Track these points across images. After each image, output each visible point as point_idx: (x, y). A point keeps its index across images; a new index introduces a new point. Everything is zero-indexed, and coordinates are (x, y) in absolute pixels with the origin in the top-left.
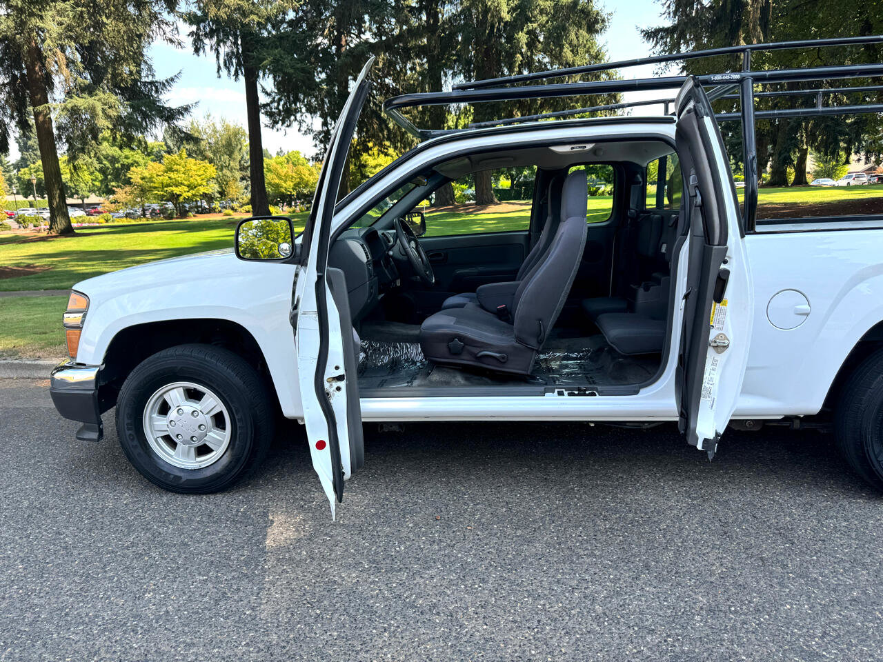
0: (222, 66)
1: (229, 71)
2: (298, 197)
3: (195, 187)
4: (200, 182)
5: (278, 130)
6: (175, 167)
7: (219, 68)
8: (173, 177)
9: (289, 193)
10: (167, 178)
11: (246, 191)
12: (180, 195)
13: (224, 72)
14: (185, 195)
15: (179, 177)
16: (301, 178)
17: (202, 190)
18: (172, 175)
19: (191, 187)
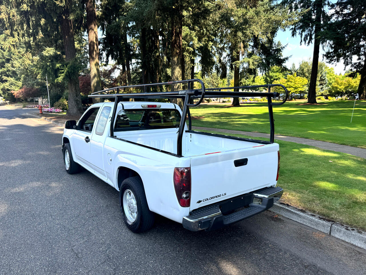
0: (303, 40)
1: (305, 42)
2: (346, 93)
3: (297, 88)
4: (299, 86)
5: (332, 64)
6: (290, 80)
7: (301, 41)
8: (289, 84)
9: (341, 91)
10: (286, 84)
11: (321, 90)
12: (290, 91)
13: (303, 42)
14: (292, 91)
15: (292, 84)
16: (349, 85)
17: (300, 89)
18: (289, 83)
19: (296, 88)
